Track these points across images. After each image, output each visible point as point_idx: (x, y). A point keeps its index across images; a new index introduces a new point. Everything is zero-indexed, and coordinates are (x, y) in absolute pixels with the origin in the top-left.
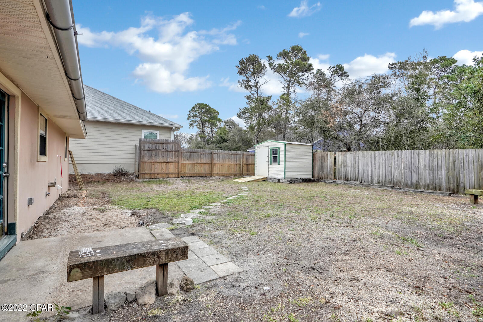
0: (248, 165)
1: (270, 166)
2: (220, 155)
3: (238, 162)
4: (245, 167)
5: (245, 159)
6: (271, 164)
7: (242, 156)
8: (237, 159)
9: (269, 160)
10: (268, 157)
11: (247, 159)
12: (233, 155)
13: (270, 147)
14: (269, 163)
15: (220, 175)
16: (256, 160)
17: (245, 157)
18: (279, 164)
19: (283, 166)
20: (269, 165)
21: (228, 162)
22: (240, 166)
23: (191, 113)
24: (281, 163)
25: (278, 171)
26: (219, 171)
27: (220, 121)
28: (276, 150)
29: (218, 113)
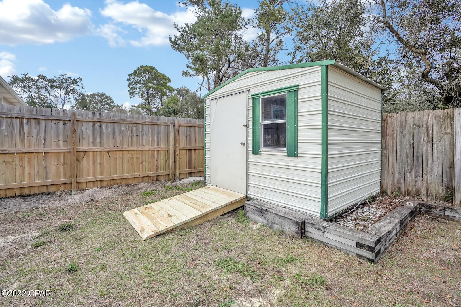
0: (190, 150)
1: (253, 158)
2: (104, 126)
3: (162, 146)
4: (183, 158)
5: (181, 137)
6: (256, 152)
7: (171, 128)
8: (161, 136)
9: (250, 138)
10: (247, 126)
11: (188, 136)
12: (146, 127)
13: (253, 91)
14: (250, 148)
15: (105, 184)
16: (207, 138)
17: (182, 130)
18: (293, 153)
19: (318, 164)
20: (251, 155)
21: (132, 145)
22: (168, 155)
23: (131, 78)
24: (302, 149)
25: (287, 181)
26: (102, 174)
27: (171, 90)
28: (281, 102)
29: (170, 81)
